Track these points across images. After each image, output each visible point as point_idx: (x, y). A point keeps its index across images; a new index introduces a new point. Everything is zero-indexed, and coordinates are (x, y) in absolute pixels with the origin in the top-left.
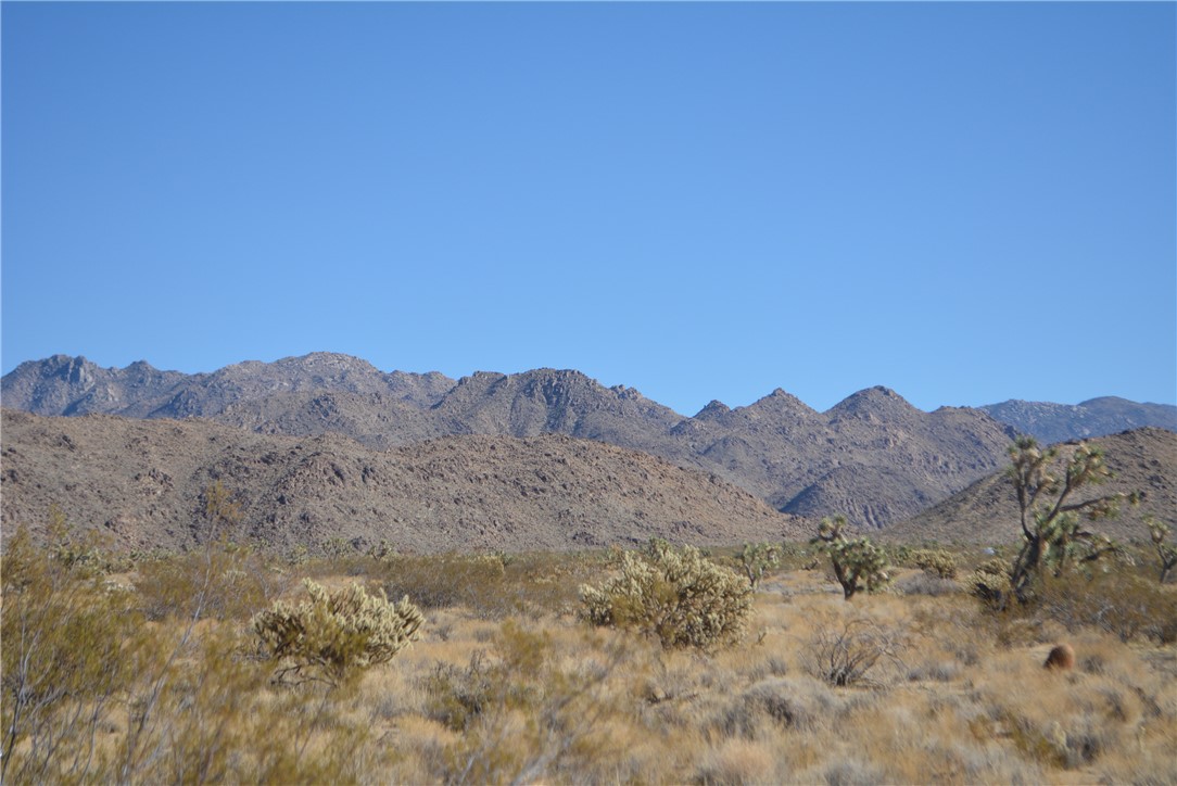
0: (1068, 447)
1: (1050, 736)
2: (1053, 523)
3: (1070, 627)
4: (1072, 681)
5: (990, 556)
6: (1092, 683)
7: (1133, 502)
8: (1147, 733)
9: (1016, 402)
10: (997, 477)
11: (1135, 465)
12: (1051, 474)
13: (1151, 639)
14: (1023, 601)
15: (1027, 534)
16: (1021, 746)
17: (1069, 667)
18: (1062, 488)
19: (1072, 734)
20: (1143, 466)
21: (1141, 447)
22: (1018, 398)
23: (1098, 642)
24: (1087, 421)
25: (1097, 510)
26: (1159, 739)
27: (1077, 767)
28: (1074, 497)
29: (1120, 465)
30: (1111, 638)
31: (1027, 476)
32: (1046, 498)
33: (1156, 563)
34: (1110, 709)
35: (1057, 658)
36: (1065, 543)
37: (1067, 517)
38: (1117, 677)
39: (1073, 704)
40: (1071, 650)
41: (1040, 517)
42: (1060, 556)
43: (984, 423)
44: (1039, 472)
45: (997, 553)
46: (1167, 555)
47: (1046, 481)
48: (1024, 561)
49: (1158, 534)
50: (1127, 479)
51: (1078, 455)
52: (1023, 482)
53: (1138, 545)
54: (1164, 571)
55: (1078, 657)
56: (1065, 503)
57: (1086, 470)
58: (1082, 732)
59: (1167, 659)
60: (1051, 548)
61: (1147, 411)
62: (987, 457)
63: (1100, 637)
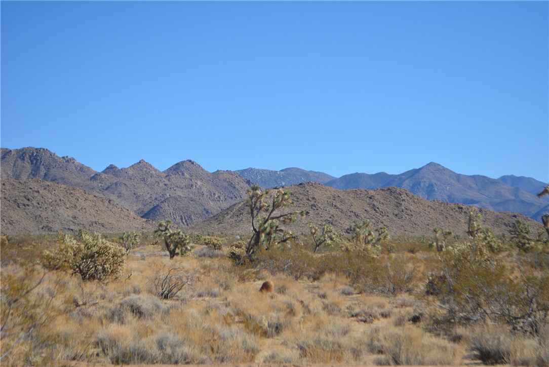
0: (275, 190)
1: (260, 322)
2: (266, 225)
3: (273, 273)
4: (272, 297)
5: (238, 240)
6: (281, 298)
7: (302, 215)
8: (304, 321)
9: (252, 169)
10: (242, 203)
11: (305, 199)
12: (266, 202)
13: (308, 278)
14: (252, 261)
15: (255, 230)
16: (247, 327)
17: (271, 291)
18: (271, 209)
19: (270, 322)
20: (308, 200)
21: (307, 191)
22: (253, 167)
23: (285, 279)
24: (284, 178)
25: (287, 219)
26: (309, 324)
27: (272, 337)
28: (276, 213)
29: (298, 199)
30: (291, 278)
31: (256, 202)
32: (264, 214)
33: (313, 244)
34: (288, 310)
35: (266, 287)
36: (272, 234)
37: (273, 222)
38: (292, 295)
39: (272, 308)
40: (272, 283)
41: (260, 222)
42: (269, 240)
43: (237, 178)
44: (260, 201)
45: (241, 238)
46: (317, 241)
47: (264, 206)
48: (253, 242)
49: (313, 231)
50: (301, 205)
51: (278, 194)
52: (253, 206)
53: (305, 236)
54: (316, 248)
55: (275, 286)
56: (272, 215)
57: (282, 201)
58: (275, 321)
59: (315, 288)
60: (265, 237)
61: (311, 175)
62: (238, 194)
63: (285, 277)
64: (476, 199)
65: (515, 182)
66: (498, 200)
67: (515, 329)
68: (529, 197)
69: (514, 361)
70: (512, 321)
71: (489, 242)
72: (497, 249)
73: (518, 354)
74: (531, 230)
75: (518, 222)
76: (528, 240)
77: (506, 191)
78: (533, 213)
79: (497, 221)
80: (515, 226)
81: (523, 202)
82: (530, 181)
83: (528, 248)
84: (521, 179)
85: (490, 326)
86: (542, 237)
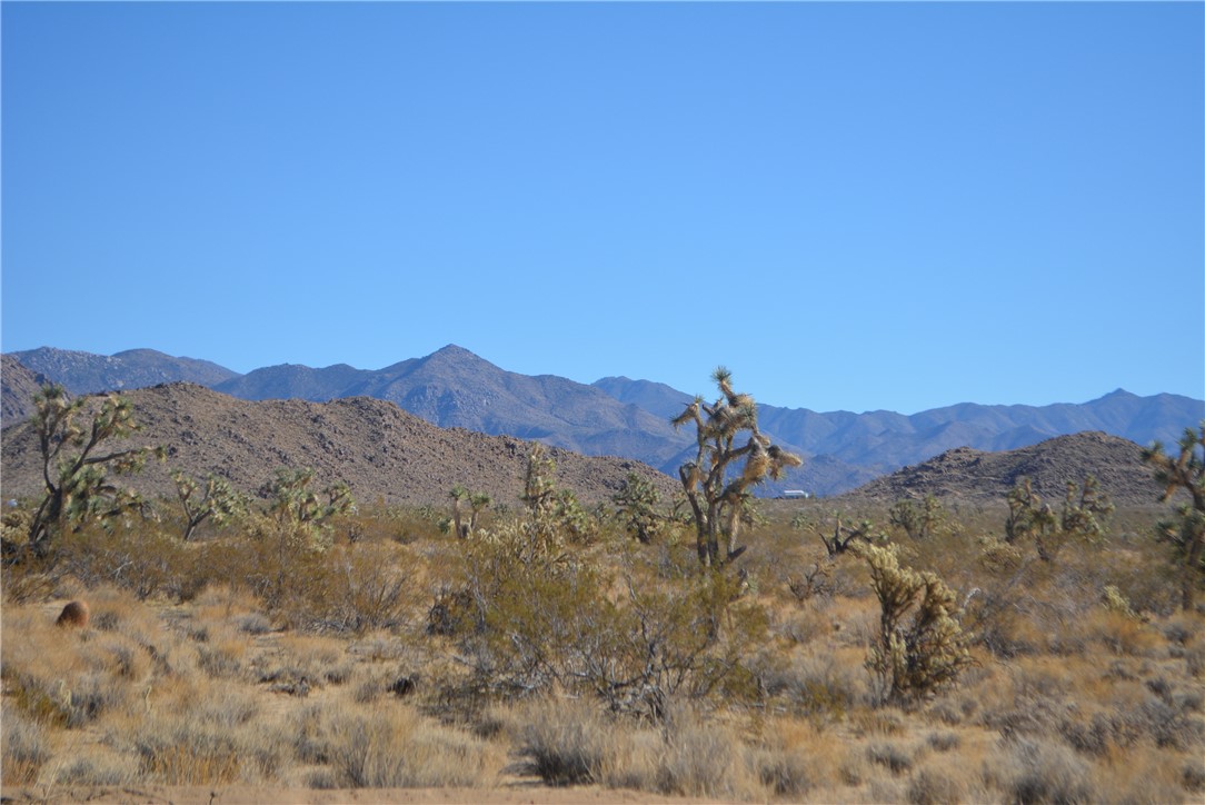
0: (100, 398)
1: (54, 694)
2: (77, 476)
3: (89, 584)
4: (84, 638)
5: (13, 509)
6: (105, 641)
7: (160, 456)
8: (154, 690)
9: (48, 350)
10: (25, 426)
11: (168, 419)
12: (78, 425)
13: (170, 596)
14: (41, 556)
15: (50, 486)
16: (22, 704)
17: (82, 624)
18: (88, 440)
19: (77, 693)
20: (175, 421)
21: (174, 402)
22: (51, 346)
23: (114, 598)
24: (121, 373)
25: (123, 464)
26: (166, 699)
27: (81, 726)
28: (100, 449)
29: (152, 419)
30: (129, 594)
31: (53, 426)
32: (75, 450)
33: (181, 520)
34: (120, 666)
35: (71, 614)
36: (89, 497)
37: (92, 471)
38: (129, 634)
39: (84, 662)
40: (85, 606)
41: (64, 469)
42: (83, 508)
43: (13, 370)
44: (65, 423)
45: (20, 505)
46: (193, 513)
47: (72, 433)
48: (45, 513)
49: (185, 491)
50: (158, 433)
51: (106, 407)
52: (48, 433)
53: (166, 501)
54: (189, 529)
55: (92, 613)
56: (92, 454)
57: (113, 422)
58: (88, 690)
59: (184, 617)
60: (74, 502)
61: (182, 365)
62: (15, 405)
63: (118, 594)
64: (544, 428)
65: (630, 392)
66: (592, 431)
67: (614, 708)
68: (657, 424)
69: (610, 778)
70: (608, 690)
71: (569, 521)
72: (585, 536)
73: (619, 763)
74: (659, 495)
75: (632, 478)
76: (652, 517)
77: (610, 413)
78: (665, 458)
79: (589, 475)
80: (625, 486)
81: (643, 434)
82: (660, 390)
83: (652, 533)
84: (641, 385)
85: (561, 703)
86: (680, 511)
